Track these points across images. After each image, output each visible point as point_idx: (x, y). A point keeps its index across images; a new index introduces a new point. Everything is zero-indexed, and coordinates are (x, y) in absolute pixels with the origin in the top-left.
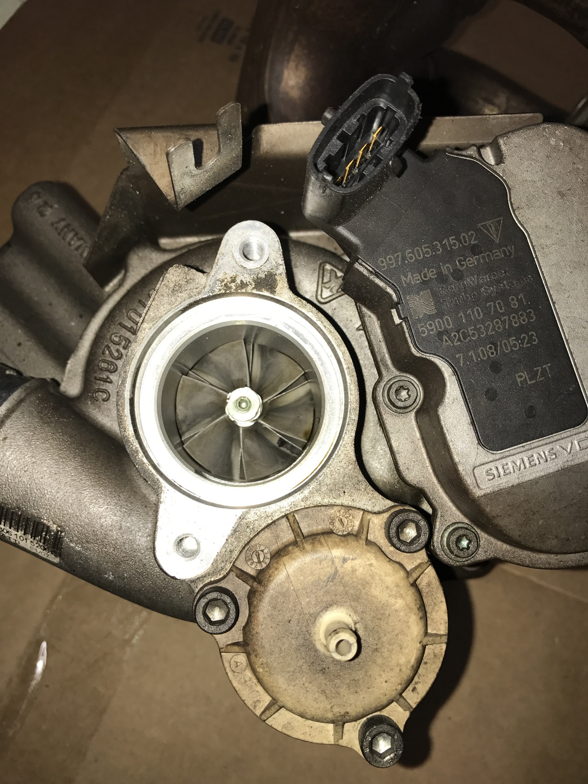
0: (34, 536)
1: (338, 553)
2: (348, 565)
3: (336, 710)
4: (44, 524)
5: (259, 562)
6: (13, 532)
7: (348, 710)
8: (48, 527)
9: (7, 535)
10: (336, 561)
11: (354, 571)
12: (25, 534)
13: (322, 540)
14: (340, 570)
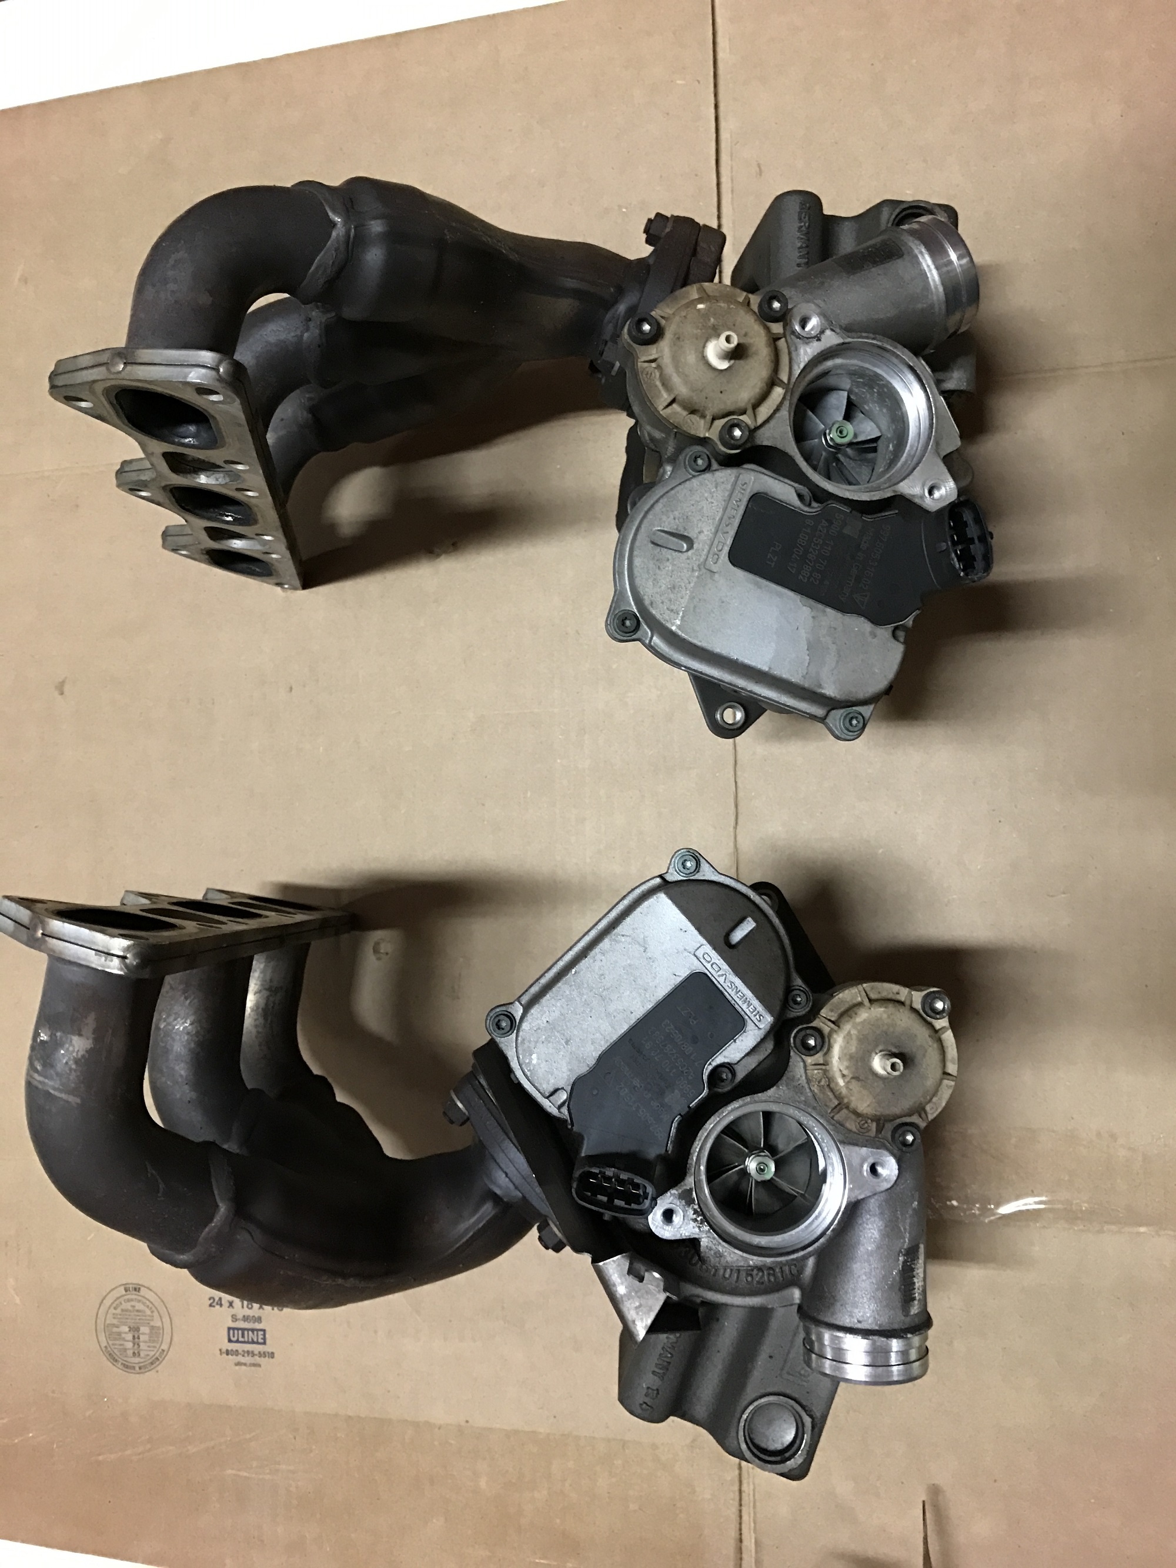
0: (913, 1270)
1: (841, 1082)
2: (845, 1072)
3: (930, 1043)
4: (902, 1267)
5: (866, 1122)
6: (917, 1285)
7: (927, 1036)
8: (903, 1263)
9: (921, 1289)
10: (846, 1080)
11: (847, 1068)
12: (914, 1277)
13: (838, 1093)
14: (851, 1076)
